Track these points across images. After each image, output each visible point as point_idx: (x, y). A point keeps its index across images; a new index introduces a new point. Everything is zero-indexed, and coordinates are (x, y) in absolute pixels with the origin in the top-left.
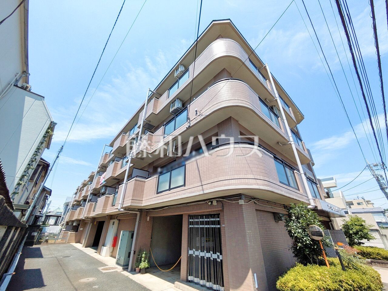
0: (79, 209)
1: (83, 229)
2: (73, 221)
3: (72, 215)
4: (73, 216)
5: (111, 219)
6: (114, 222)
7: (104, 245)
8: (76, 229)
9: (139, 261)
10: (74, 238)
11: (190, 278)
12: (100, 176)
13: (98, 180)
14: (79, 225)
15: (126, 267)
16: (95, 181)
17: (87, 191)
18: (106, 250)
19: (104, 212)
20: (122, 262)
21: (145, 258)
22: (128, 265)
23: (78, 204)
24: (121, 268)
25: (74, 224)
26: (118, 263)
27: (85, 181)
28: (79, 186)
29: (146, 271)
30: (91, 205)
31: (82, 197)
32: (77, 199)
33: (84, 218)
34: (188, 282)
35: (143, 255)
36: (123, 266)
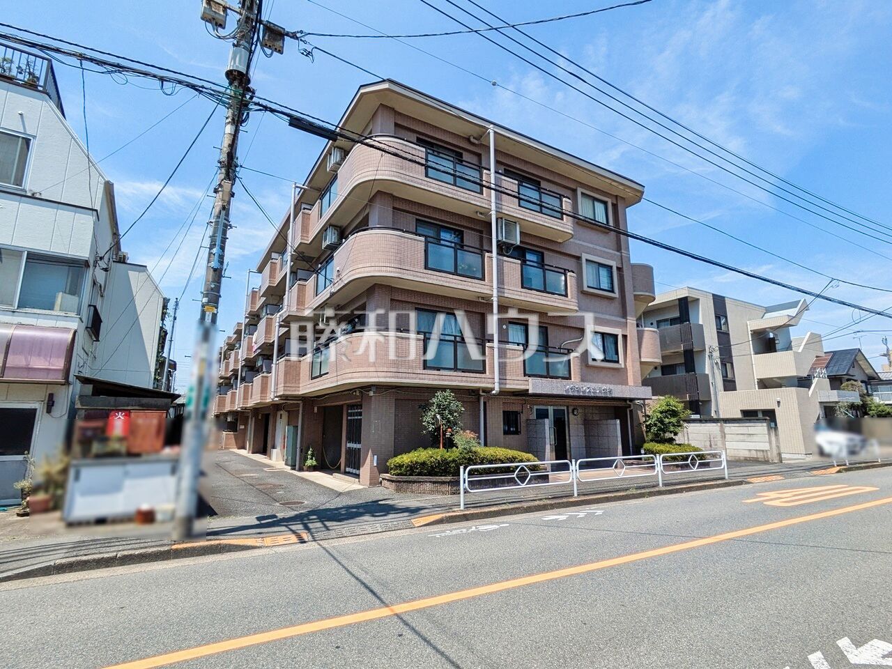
0: (229, 393)
1: (245, 427)
2: (226, 414)
3: (221, 403)
4: (224, 406)
5: (278, 410)
6: (281, 415)
7: (274, 447)
8: (232, 427)
9: (306, 459)
10: (233, 441)
11: (348, 469)
12: (250, 336)
13: (248, 343)
14: (237, 420)
15: (293, 468)
16: (244, 343)
17: (236, 361)
18: (275, 452)
19: (263, 401)
20: (290, 463)
21: (312, 455)
22: (295, 466)
23: (227, 384)
24: (290, 468)
25: (229, 420)
26: (286, 464)
27: (229, 338)
28: (221, 348)
29: (314, 468)
30: (246, 389)
31: (231, 371)
32: (223, 373)
33: (239, 409)
34: (346, 473)
35: (310, 452)
36: (291, 466)
